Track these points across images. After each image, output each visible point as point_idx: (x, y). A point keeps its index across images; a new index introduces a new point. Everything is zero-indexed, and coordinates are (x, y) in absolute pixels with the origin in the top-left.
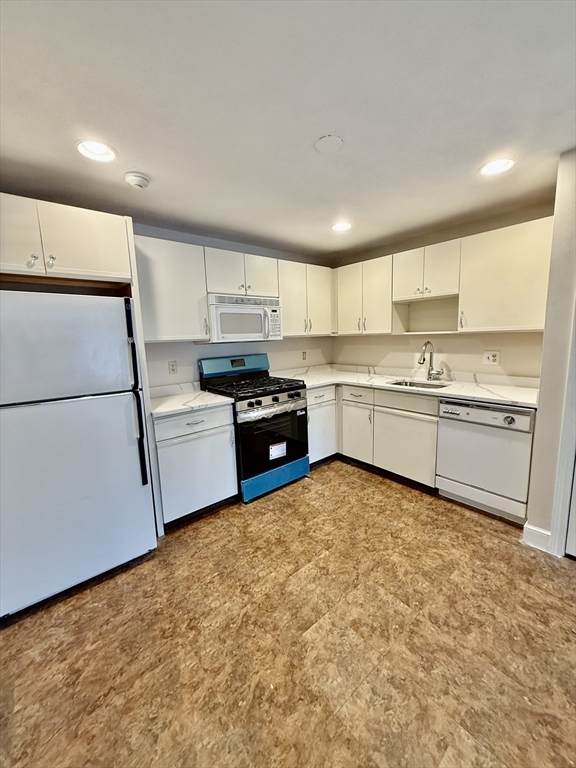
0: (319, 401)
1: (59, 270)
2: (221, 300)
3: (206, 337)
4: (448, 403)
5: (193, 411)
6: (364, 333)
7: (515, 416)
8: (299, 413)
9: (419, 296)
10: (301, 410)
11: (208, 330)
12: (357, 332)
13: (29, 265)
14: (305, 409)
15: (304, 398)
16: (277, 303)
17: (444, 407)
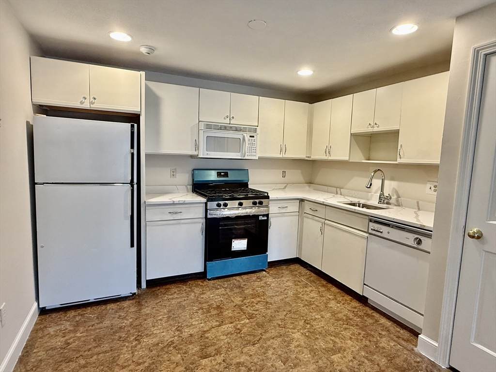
0: (284, 211)
1: (99, 105)
2: (209, 126)
3: (195, 153)
5: (174, 204)
6: (330, 158)
7: (422, 238)
8: (261, 218)
9: (370, 130)
10: (263, 216)
11: (197, 147)
12: (324, 157)
13: (82, 103)
14: (267, 215)
15: (267, 206)
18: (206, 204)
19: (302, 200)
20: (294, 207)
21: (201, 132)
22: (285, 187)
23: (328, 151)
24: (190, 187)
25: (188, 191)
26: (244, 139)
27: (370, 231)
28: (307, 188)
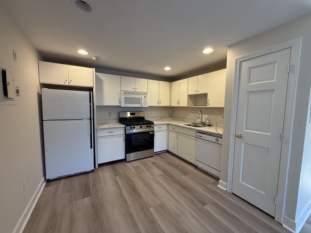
0: (160, 129)
1: (73, 84)
2: (126, 93)
3: (120, 105)
4: (200, 133)
5: (110, 128)
6: (179, 106)
7: (218, 139)
8: (151, 133)
9: (196, 93)
10: (152, 132)
11: (120, 102)
12: (177, 105)
13: (64, 83)
14: (153, 132)
15: (153, 128)
16: (146, 94)
17: (198, 134)
18: (125, 128)
19: (168, 124)
20: (164, 128)
21: (122, 95)
22: (161, 119)
23: (179, 103)
24: (118, 120)
25: (117, 122)
26: (142, 98)
27: (197, 137)
28: (170, 119)
